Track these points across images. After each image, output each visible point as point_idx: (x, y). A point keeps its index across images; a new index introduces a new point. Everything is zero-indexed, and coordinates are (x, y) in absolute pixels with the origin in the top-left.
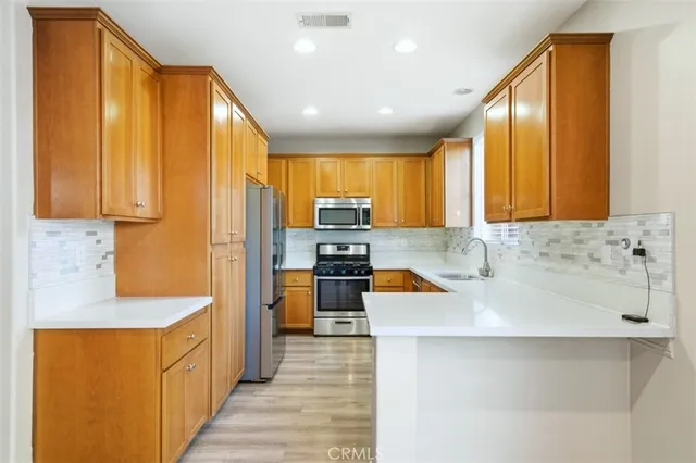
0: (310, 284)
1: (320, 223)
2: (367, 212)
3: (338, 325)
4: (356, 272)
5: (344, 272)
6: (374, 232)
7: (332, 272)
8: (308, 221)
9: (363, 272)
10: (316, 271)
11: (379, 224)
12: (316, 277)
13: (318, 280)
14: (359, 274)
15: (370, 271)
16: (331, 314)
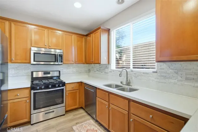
0: (28, 96)
1: (34, 61)
2: (61, 56)
3: (47, 115)
4: (57, 86)
5: (50, 86)
6: (64, 66)
7: (43, 87)
8: (26, 60)
9: (61, 85)
10: (32, 88)
11: (66, 62)
12: (33, 92)
13: (34, 93)
14: (59, 86)
15: (64, 84)
16: (43, 110)
